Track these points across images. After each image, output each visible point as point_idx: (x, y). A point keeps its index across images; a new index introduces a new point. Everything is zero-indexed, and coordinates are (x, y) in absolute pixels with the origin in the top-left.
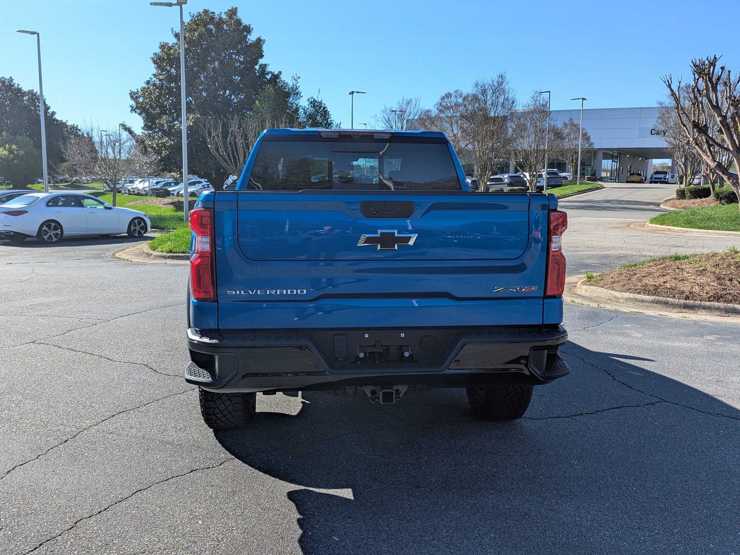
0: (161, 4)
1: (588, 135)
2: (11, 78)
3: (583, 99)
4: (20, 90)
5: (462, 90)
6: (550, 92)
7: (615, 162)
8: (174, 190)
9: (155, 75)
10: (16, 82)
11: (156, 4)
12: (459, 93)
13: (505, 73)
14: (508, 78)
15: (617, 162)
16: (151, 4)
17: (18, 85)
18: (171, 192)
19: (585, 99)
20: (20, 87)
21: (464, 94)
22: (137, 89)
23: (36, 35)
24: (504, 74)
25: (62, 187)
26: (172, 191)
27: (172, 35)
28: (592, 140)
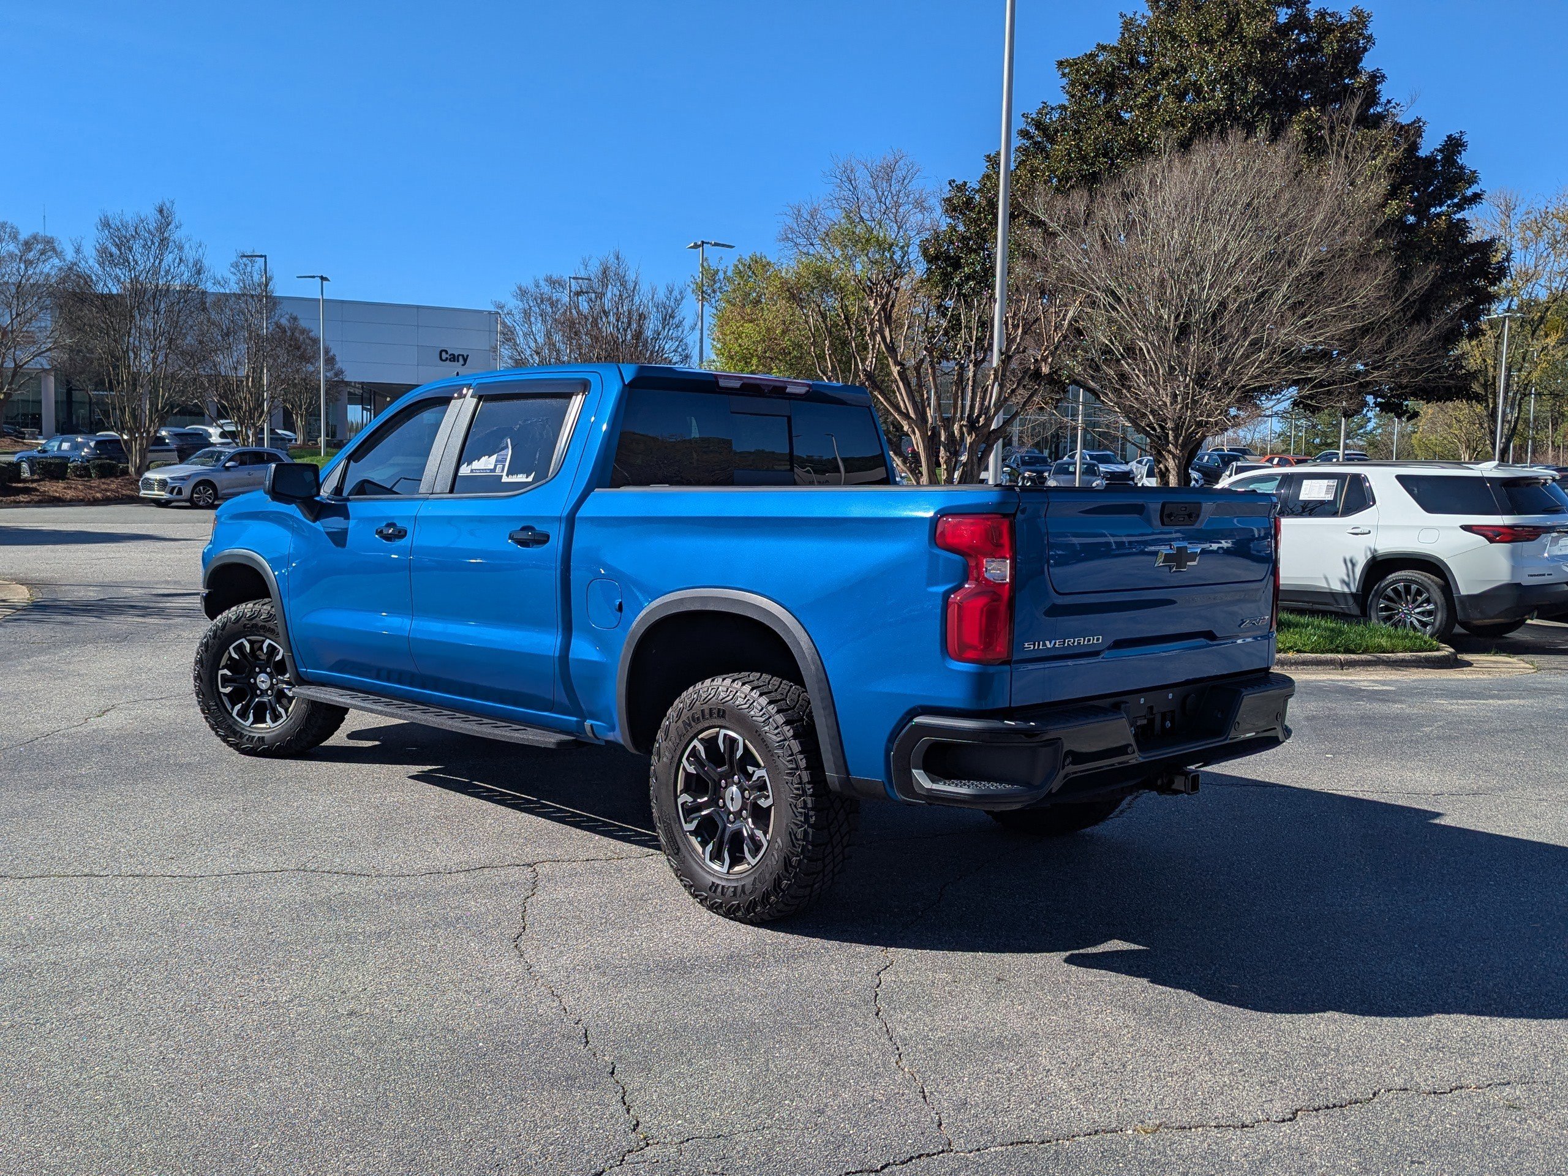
1: (331, 353)
3: (323, 278)
5: (15, 224)
6: (265, 256)
7: (367, 410)
12: (8, 230)
13: (173, 203)
14: (179, 215)
15: (370, 410)
19: (326, 279)
21: (24, 236)
24: (168, 205)
28: (339, 365)
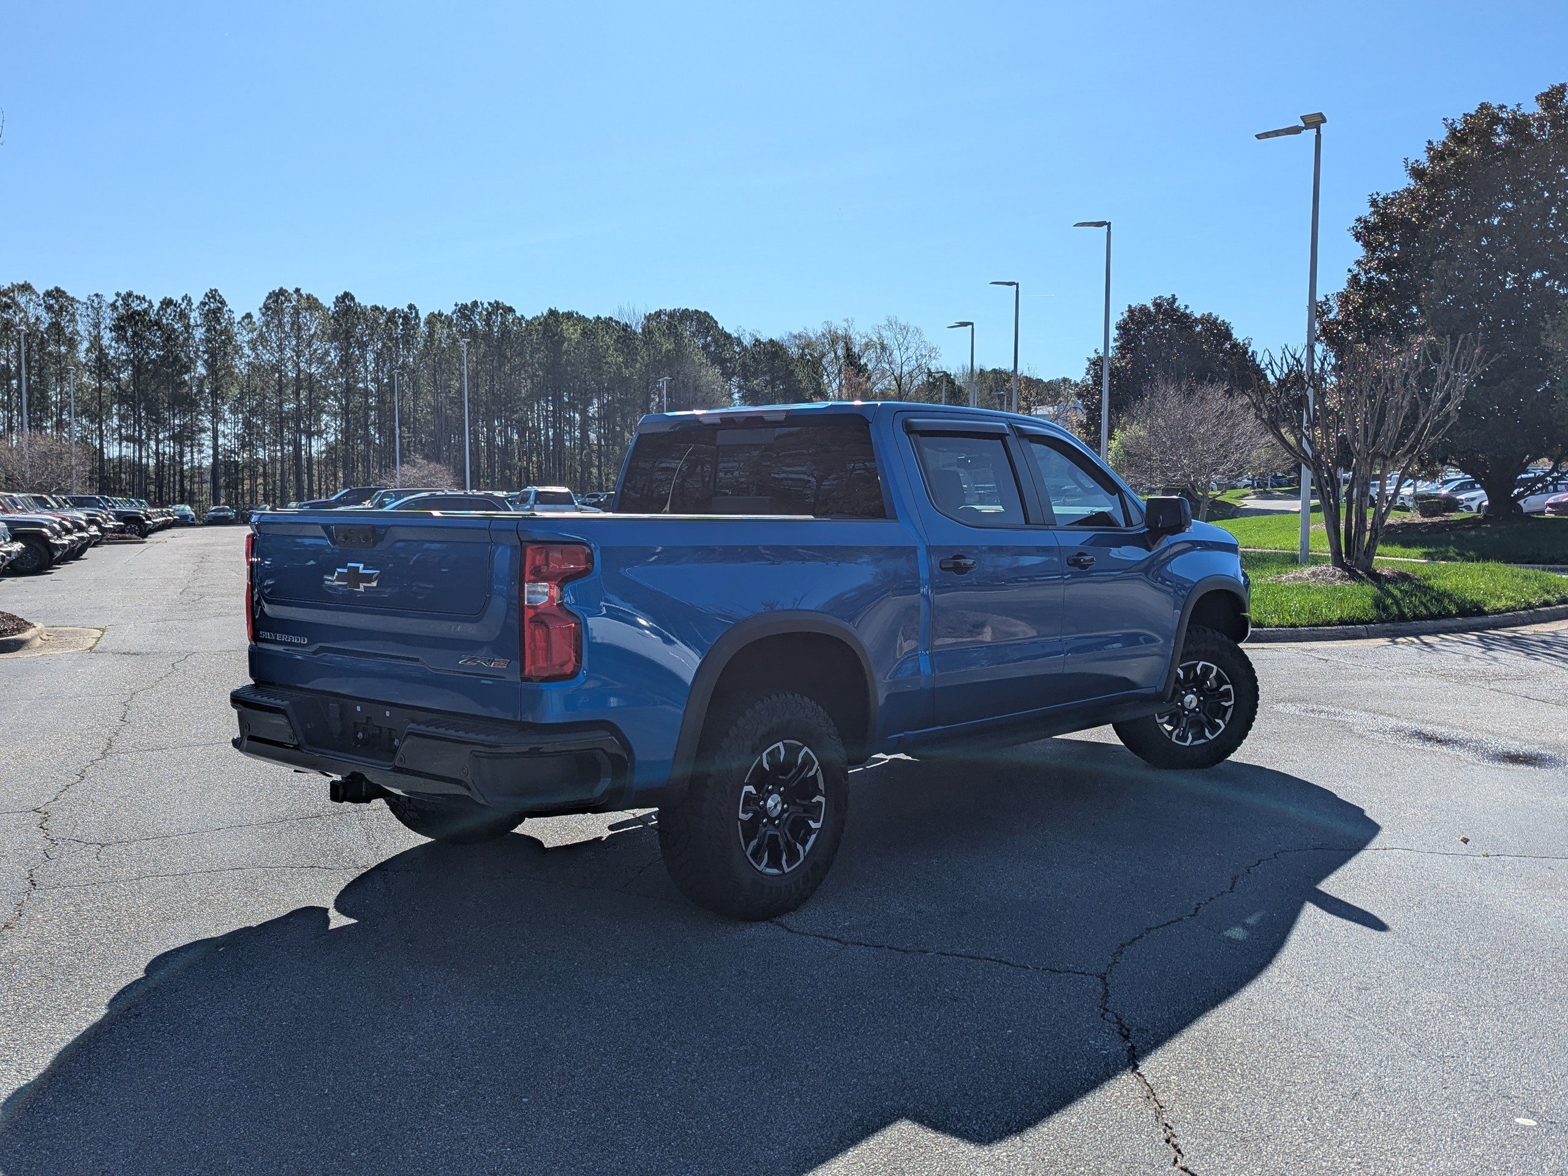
0: (1277, 133)
2: (1173, 296)
4: (1186, 316)
8: (1473, 499)
9: (1358, 263)
10: (1180, 303)
11: (1267, 135)
16: (1258, 137)
17: (1186, 307)
18: (1466, 503)
20: (1188, 311)
22: (1326, 296)
23: (1106, 227)
25: (1278, 493)
26: (1467, 500)
27: (1405, 174)
